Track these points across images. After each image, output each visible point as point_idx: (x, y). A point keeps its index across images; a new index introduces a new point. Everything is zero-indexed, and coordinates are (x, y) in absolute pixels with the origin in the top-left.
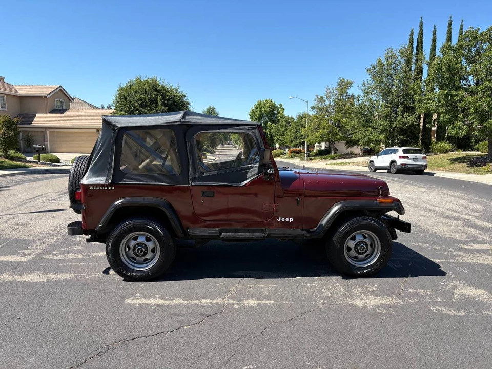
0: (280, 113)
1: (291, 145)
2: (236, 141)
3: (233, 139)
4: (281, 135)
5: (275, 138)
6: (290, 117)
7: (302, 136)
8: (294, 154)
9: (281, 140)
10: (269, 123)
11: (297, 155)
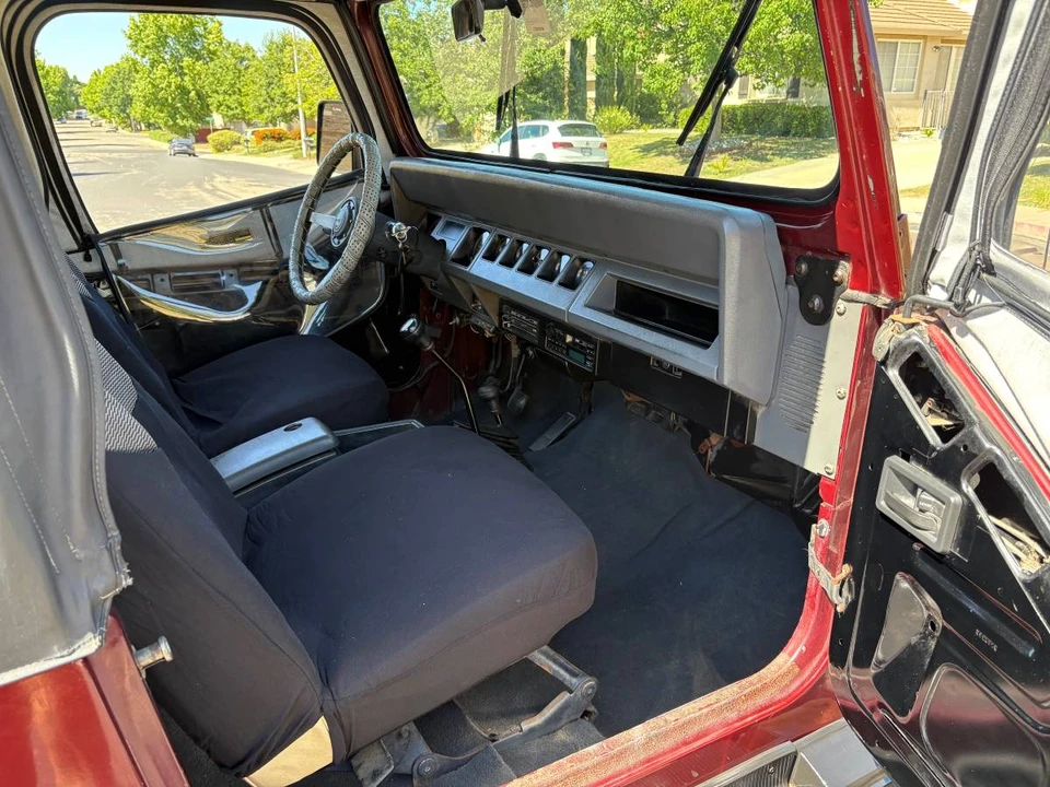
0: (210, 33)
1: (260, 120)
2: (99, 109)
3: (89, 105)
4: (225, 92)
5: (213, 101)
6: (243, 44)
7: (284, 94)
8: (271, 143)
9: (229, 107)
10: (187, 61)
11: (278, 145)
